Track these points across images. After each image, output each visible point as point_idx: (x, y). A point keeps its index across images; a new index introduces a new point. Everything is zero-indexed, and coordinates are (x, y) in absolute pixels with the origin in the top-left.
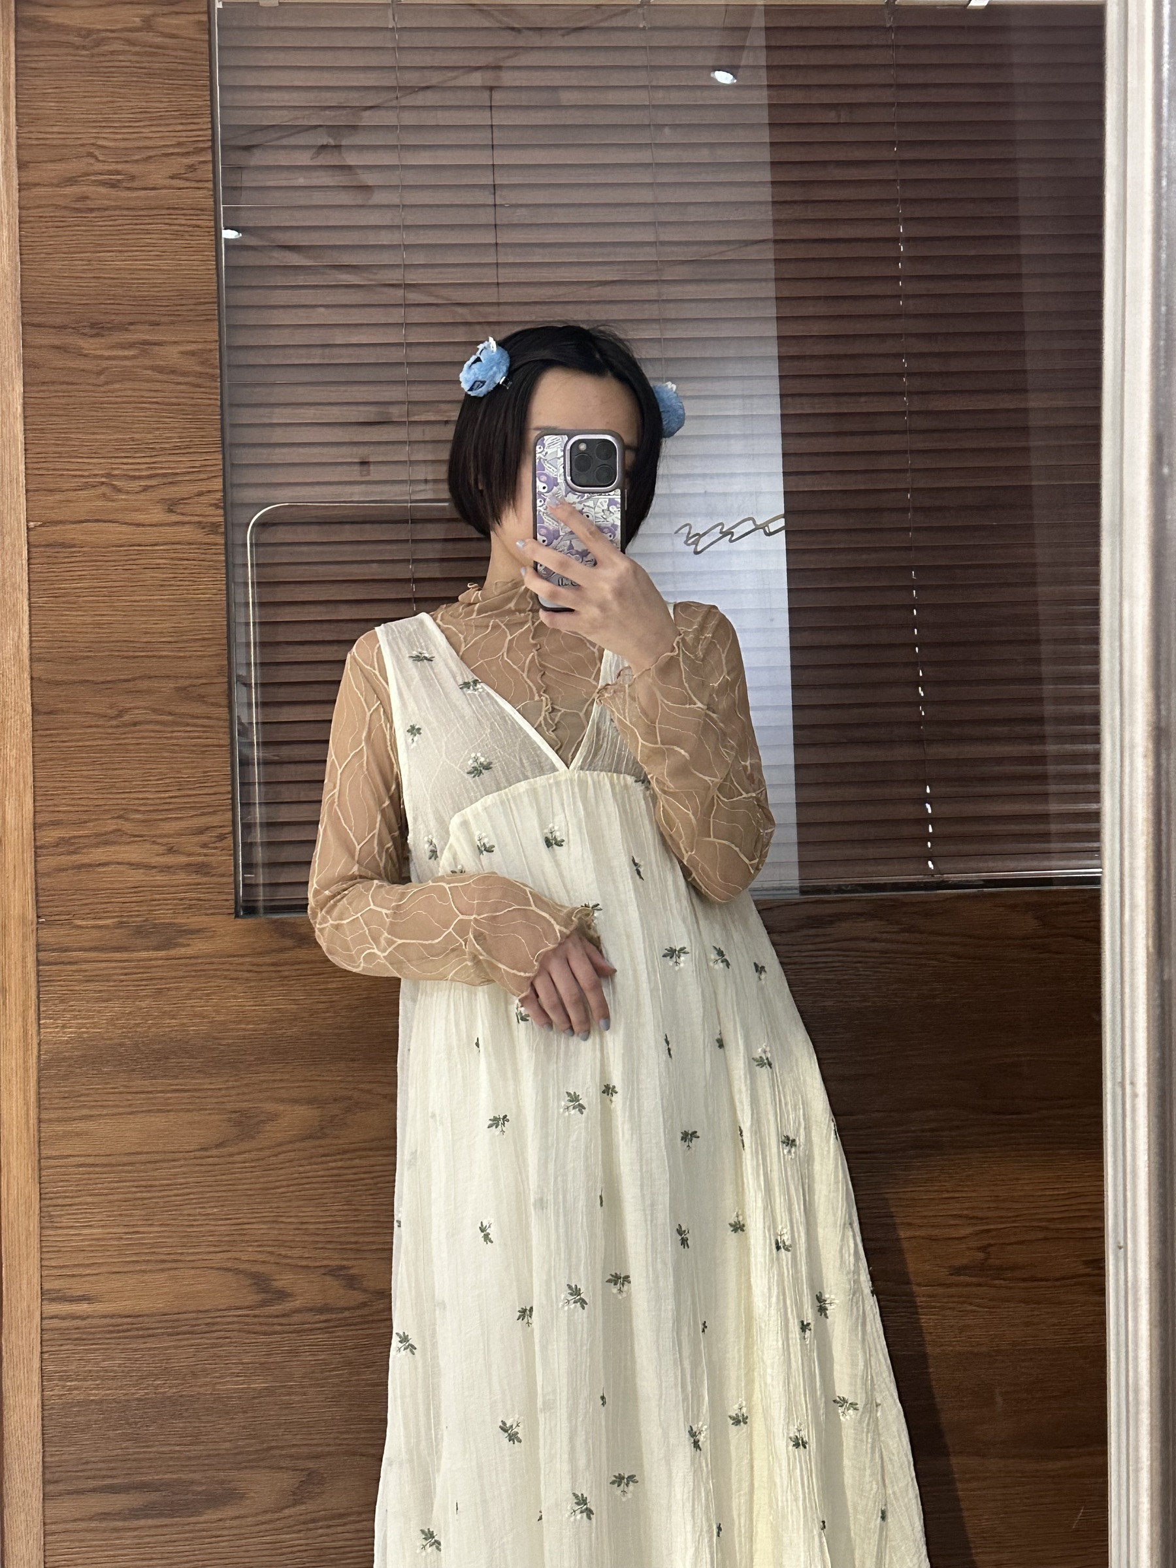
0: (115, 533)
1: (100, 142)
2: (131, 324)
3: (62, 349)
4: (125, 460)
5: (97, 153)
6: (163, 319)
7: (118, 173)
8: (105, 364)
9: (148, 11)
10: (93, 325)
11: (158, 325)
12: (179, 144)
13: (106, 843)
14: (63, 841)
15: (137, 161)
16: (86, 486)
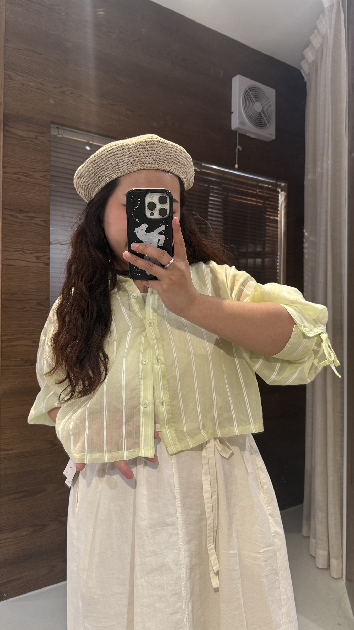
0: (23, 263)
1: (24, 165)
2: (30, 211)
3: (12, 216)
4: (27, 245)
5: (23, 167)
6: (37, 211)
7: (28, 173)
8: (23, 221)
9: (36, 134)
10: (20, 211)
11: (35, 212)
12: (42, 169)
13: (19, 340)
14: (9, 339)
15: (32, 171)
16: (17, 251)
